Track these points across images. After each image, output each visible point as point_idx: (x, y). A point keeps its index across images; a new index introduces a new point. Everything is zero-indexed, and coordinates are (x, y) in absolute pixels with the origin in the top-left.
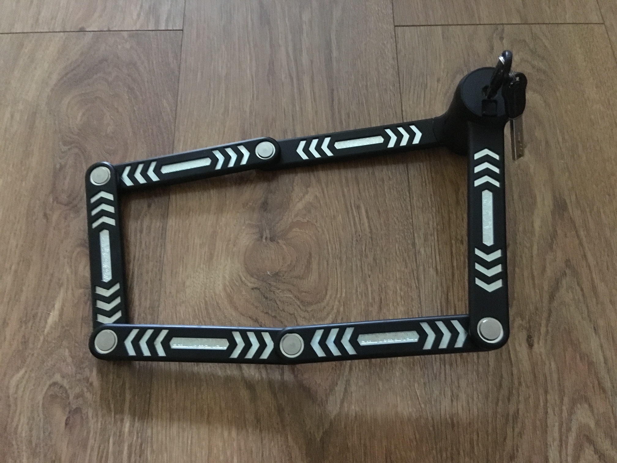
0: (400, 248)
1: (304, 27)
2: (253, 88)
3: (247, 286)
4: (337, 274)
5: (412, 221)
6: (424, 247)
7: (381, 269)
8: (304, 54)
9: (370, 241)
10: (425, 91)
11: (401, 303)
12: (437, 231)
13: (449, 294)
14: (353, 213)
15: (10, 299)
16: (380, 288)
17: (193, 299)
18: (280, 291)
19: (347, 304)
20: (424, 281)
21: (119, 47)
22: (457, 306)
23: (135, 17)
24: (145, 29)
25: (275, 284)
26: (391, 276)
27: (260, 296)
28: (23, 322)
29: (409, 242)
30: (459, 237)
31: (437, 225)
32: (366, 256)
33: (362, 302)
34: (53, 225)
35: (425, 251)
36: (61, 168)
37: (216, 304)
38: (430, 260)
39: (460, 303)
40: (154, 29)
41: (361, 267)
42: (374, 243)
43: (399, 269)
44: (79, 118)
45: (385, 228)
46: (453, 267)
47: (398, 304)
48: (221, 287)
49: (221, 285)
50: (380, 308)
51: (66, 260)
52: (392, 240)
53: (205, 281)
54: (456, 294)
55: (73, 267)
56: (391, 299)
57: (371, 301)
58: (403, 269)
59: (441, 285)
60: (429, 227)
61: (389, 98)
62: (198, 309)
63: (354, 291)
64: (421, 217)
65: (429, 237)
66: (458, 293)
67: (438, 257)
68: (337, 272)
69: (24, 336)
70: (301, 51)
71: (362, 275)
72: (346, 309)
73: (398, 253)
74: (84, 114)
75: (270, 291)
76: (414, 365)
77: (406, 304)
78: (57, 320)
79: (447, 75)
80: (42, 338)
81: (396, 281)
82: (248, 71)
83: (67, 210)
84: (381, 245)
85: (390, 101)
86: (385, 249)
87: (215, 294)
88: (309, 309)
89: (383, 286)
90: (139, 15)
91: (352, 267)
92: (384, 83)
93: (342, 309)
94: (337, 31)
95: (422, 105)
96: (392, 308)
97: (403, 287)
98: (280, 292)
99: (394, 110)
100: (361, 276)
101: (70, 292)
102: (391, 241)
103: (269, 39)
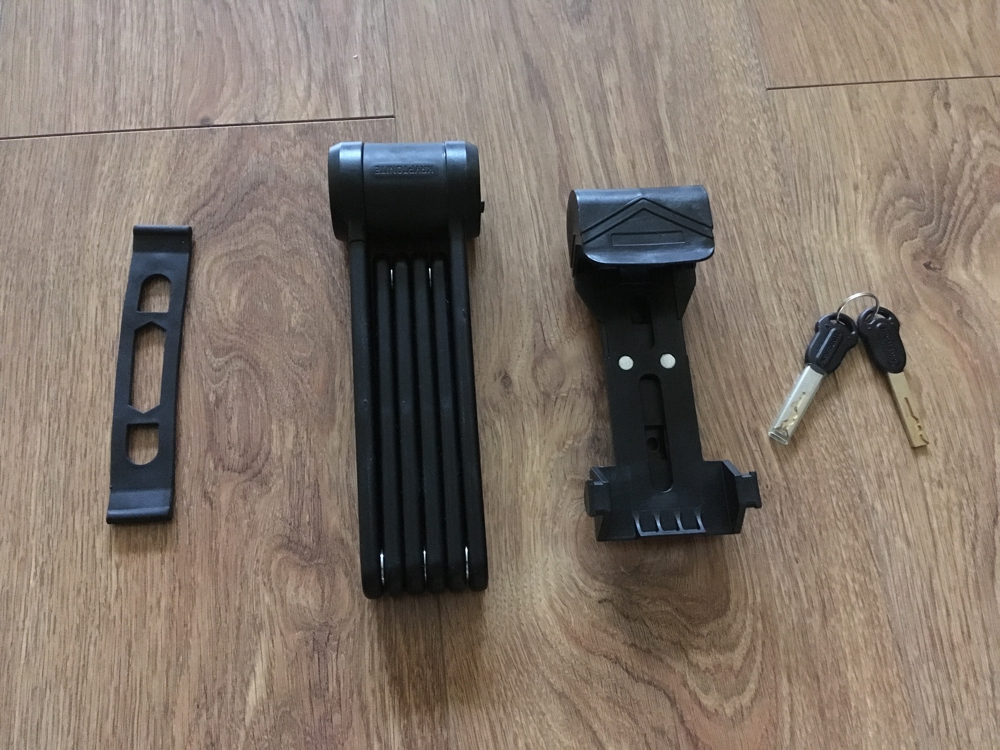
0: (840, 504)
1: (610, 99)
2: (538, 222)
3: (590, 597)
4: (741, 561)
5: (853, 452)
6: (881, 499)
7: (814, 545)
8: (617, 151)
9: (788, 495)
10: (836, 209)
11: (857, 606)
12: (897, 466)
13: (934, 581)
14: (748, 445)
15: (169, 663)
16: (819, 580)
17: (499, 631)
18: (648, 600)
19: (767, 616)
20: (890, 561)
21: (284, 155)
22: (949, 601)
23: (301, 94)
24: (325, 118)
25: (637, 589)
26: (833, 556)
27: (616, 615)
28: (200, 705)
29: (854, 491)
30: (933, 475)
31: (896, 455)
32: (785, 524)
33: (793, 610)
34: (224, 512)
35: (882, 505)
36: (218, 401)
37: (541, 637)
38: (894, 522)
39: (953, 595)
40: (341, 117)
41: (780, 545)
42: (795, 498)
43: (844, 542)
44: (234, 302)
45: (808, 470)
46: (932, 530)
47: (853, 607)
48: (544, 603)
49: (544, 600)
50: (825, 618)
51: (260, 578)
52: (825, 491)
53: (515, 594)
54: (944, 579)
55: (276, 593)
56: (840, 598)
57: (806, 605)
58: (851, 542)
59: (919, 564)
60: (882, 462)
61: (777, 226)
62: (512, 649)
63: (775, 591)
64: (866, 443)
65: (886, 478)
66: (948, 578)
67: (905, 515)
68: (740, 557)
69: (208, 733)
70: (611, 145)
71: (784, 559)
72: (767, 625)
73: (838, 513)
74: (242, 292)
75: (631, 603)
76: (894, 714)
77: (867, 606)
78: (265, 696)
79: (868, 179)
80: (242, 733)
81: (844, 566)
82: (525, 190)
83: (245, 481)
84: (806, 501)
85: (780, 230)
86: (815, 509)
87: (537, 619)
88: (705, 632)
89: (823, 577)
90: (308, 89)
91: (764, 545)
92: (765, 198)
93: (760, 625)
94: (668, 103)
95: (836, 235)
96: (844, 616)
97: (857, 575)
98: (649, 603)
99: (788, 246)
100: (782, 560)
101: (278, 639)
102: (822, 491)
103: (551, 125)
